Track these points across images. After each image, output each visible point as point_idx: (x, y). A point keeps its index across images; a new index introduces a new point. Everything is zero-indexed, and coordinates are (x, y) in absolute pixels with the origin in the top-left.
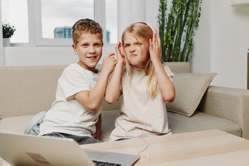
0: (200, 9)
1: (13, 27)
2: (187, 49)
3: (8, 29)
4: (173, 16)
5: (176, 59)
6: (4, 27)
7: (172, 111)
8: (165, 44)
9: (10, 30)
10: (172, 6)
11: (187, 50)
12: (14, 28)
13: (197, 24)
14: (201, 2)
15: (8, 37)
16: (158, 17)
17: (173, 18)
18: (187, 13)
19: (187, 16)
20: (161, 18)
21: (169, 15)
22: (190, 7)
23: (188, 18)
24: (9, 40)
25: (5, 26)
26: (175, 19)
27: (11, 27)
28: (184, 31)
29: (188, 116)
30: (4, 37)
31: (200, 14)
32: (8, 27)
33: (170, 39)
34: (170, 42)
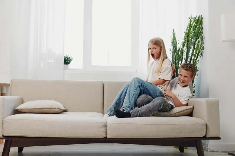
0: (204, 44)
3: (68, 59)
4: (182, 49)
6: (65, 58)
12: (72, 58)
13: (202, 54)
14: (204, 39)
15: (68, 64)
16: (171, 50)
18: (194, 47)
19: (194, 49)
20: (172, 51)
21: (179, 49)
22: (197, 43)
23: (195, 50)
24: (68, 67)
25: (66, 56)
26: (184, 51)
27: (70, 57)
30: (64, 64)
31: (203, 47)
33: (177, 66)
34: (178, 68)
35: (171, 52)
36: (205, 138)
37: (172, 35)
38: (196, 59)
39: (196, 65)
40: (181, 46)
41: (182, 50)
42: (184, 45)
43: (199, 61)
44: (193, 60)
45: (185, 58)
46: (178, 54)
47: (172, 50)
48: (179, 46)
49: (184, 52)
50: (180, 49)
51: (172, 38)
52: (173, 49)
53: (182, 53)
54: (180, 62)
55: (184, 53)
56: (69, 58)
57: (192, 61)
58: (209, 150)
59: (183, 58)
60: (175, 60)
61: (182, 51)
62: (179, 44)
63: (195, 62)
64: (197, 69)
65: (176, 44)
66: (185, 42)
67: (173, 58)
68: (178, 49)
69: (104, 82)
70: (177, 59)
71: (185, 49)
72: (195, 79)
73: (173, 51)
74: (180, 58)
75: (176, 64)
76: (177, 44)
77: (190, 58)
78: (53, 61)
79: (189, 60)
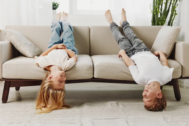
1: (59, 2)
6: (53, 3)
9: (56, 5)
15: (55, 9)
24: (56, 11)
28: (171, 4)
30: (53, 9)
32: (56, 3)
33: (157, 10)
34: (158, 12)
36: (181, 78)
38: (176, 3)
39: (175, 9)
43: (178, 5)
44: (173, 4)
45: (165, 2)
54: (160, 6)
56: (57, 3)
57: (171, 5)
58: (184, 87)
59: (163, 2)
60: (155, 5)
63: (175, 6)
64: (176, 13)
67: (153, 3)
69: (90, 27)
70: (157, 4)
72: (173, 23)
74: (160, 2)
75: (156, 9)
77: (169, 2)
78: (41, 7)
79: (168, 4)
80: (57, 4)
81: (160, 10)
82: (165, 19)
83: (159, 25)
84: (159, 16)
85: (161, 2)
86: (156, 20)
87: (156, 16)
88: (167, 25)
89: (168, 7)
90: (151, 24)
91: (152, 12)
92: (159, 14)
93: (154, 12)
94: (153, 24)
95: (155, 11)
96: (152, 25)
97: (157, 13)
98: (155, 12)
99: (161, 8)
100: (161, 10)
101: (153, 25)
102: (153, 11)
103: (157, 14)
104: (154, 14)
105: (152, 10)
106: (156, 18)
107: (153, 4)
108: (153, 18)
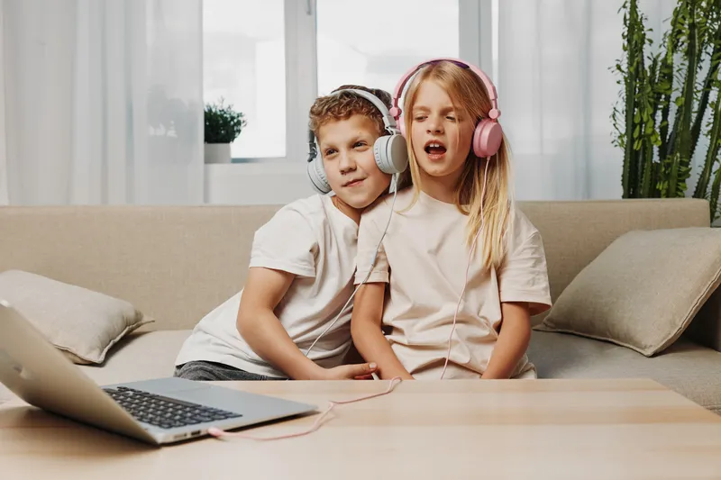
1: (241, 114)
2: (718, 160)
4: (669, 62)
5: (673, 190)
7: (610, 340)
8: (637, 146)
9: (232, 123)
10: (670, 32)
11: (716, 163)
15: (226, 141)
16: (619, 67)
17: (670, 67)
19: (720, 57)
20: (626, 70)
21: (655, 61)
24: (228, 151)
26: (675, 70)
27: (236, 116)
28: (708, 105)
29: (646, 354)
33: (649, 130)
34: (653, 139)
35: (620, 77)
37: (624, 7)
40: (663, 51)
41: (667, 66)
42: (674, 48)
44: (717, 103)
45: (677, 99)
46: (651, 81)
47: (624, 67)
48: (654, 50)
49: (675, 73)
50: (660, 64)
51: (625, 19)
52: (630, 64)
53: (669, 77)
54: (659, 113)
55: (675, 79)
56: (233, 118)
57: (709, 112)
59: (673, 98)
60: (636, 109)
61: (666, 71)
62: (651, 41)
65: (643, 43)
66: (680, 32)
68: (648, 63)
71: (678, 60)
73: (632, 69)
74: (659, 94)
76: (646, 41)
77: (700, 95)
78: (172, 133)
79: (696, 106)
80: (235, 121)
81: (658, 130)
82: (683, 169)
83: (659, 197)
84: (656, 159)
85: (663, 96)
86: (639, 173)
87: (641, 158)
88: (693, 194)
89: (694, 116)
90: (620, 191)
91: (620, 141)
92: (656, 149)
93: (632, 141)
94: (629, 190)
95: (636, 135)
96: (623, 197)
97: (644, 144)
98: (636, 142)
99: (665, 123)
100: (664, 130)
101: (630, 197)
102: (626, 134)
103: (646, 148)
104: (635, 147)
105: (623, 132)
106: (640, 168)
107: (625, 108)
108: (630, 167)
